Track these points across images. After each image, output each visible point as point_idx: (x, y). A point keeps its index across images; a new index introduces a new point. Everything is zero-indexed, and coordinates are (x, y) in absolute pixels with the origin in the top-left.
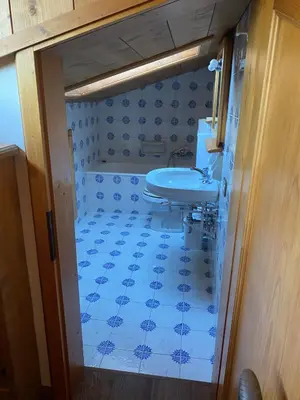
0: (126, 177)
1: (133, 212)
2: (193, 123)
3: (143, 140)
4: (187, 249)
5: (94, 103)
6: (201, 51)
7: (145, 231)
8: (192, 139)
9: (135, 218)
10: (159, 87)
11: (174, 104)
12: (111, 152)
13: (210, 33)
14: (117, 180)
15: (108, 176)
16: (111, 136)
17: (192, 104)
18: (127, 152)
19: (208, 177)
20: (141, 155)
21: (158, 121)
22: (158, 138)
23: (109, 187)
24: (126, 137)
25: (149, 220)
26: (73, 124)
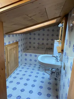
0: (33, 55)
1: (35, 65)
2: (53, 40)
3: (39, 44)
4: (50, 79)
5: (26, 34)
6: (56, 21)
7: (38, 71)
8: (53, 44)
9: (35, 67)
10: (44, 30)
11: (48, 35)
12: (30, 47)
13: (60, 15)
14: (31, 55)
15: (28, 54)
16: (30, 43)
17: (53, 35)
18: (34, 47)
19: (58, 59)
20: (38, 48)
21: (43, 39)
22: (43, 44)
23: (28, 57)
24: (34, 43)
25: (39, 68)
26: (19, 40)
